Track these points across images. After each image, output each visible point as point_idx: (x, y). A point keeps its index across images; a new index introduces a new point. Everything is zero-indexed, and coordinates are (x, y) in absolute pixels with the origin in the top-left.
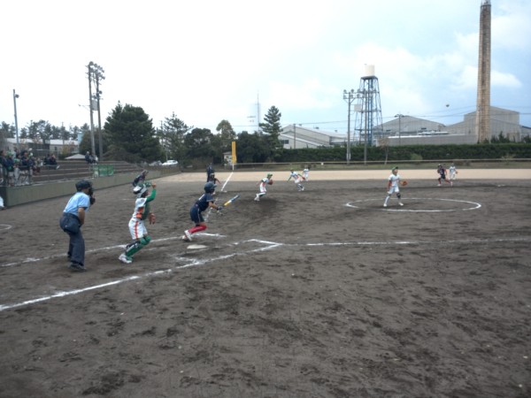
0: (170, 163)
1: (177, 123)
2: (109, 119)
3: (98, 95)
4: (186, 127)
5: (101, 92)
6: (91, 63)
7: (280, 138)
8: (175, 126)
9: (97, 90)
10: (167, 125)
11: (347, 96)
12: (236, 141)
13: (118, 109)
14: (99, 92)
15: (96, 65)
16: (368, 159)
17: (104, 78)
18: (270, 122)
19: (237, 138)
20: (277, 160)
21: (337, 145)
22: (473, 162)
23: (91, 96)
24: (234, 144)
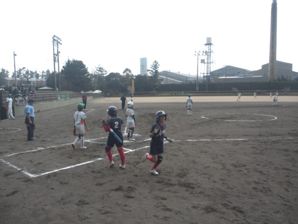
0: (97, 92)
1: (101, 69)
2: (64, 67)
3: (58, 54)
4: (106, 71)
5: (60, 52)
6: (55, 36)
7: (159, 78)
8: (100, 71)
9: (58, 51)
10: (96, 70)
11: (197, 54)
12: (134, 79)
13: (69, 61)
14: (58, 52)
15: (57, 37)
16: (208, 90)
17: (61, 44)
18: (154, 69)
19: (135, 78)
20: (157, 90)
21: (191, 82)
22: (267, 92)
23: (54, 54)
24: (133, 81)
